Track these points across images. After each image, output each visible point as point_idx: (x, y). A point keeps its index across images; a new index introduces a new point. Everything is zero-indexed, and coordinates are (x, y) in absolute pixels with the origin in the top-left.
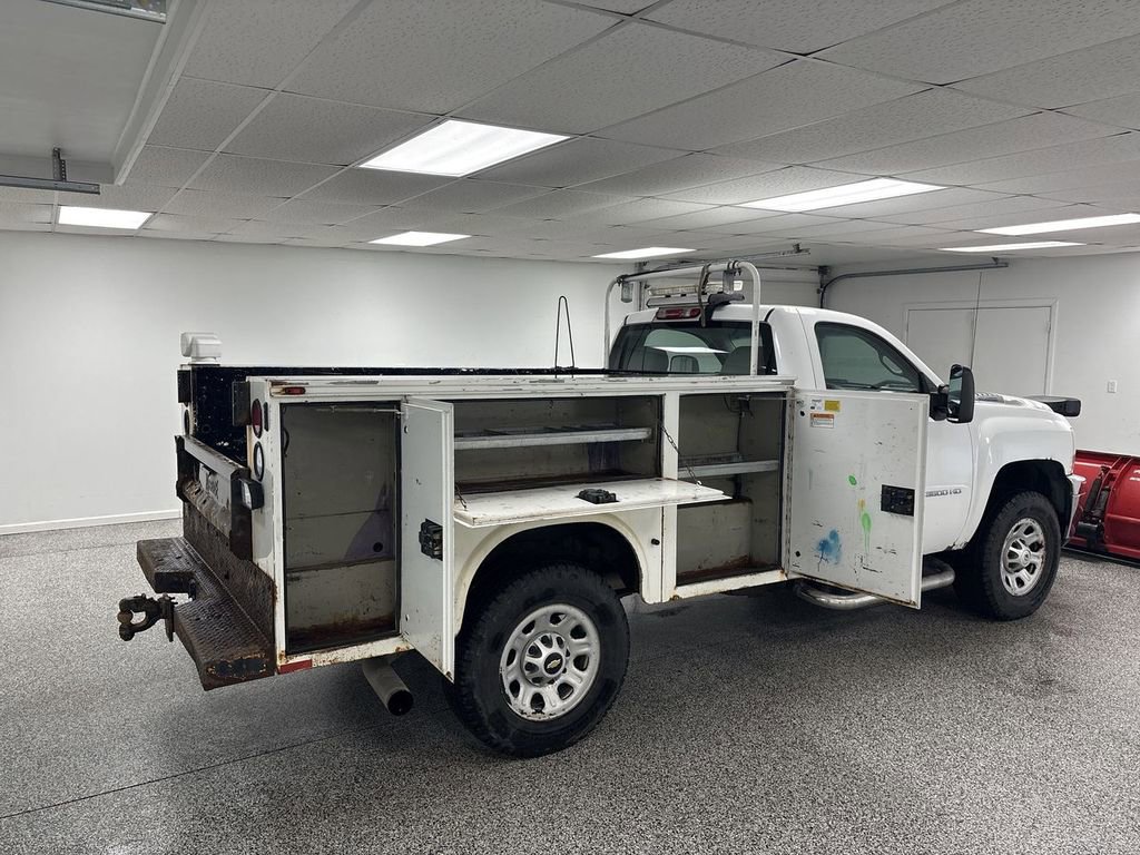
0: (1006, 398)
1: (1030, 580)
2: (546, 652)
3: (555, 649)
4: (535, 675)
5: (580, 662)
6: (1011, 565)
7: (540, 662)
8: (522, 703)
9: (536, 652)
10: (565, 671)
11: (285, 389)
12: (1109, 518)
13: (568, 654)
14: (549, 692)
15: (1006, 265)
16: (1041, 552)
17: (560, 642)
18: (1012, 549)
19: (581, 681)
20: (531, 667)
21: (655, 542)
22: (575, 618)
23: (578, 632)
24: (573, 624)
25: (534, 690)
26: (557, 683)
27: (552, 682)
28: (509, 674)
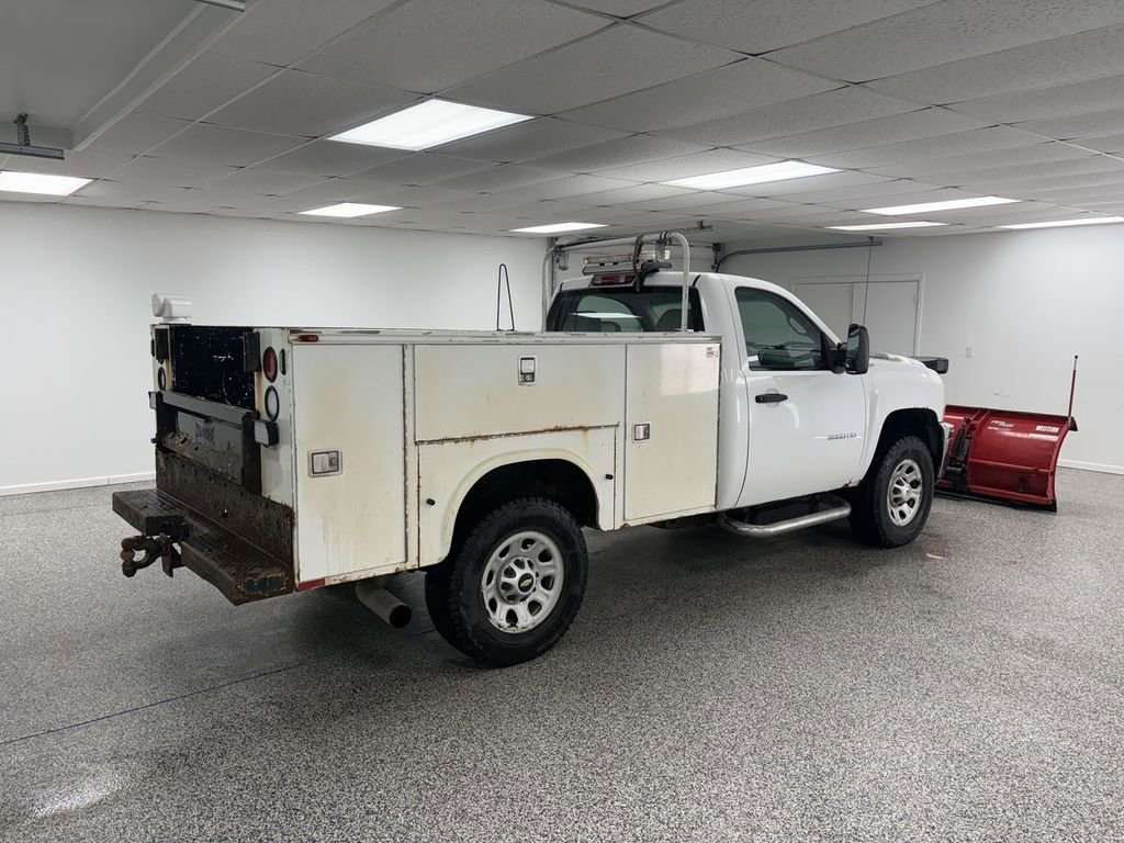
0: (890, 356)
1: (910, 512)
2: (519, 573)
3: (527, 570)
4: (509, 593)
5: (547, 582)
6: (896, 500)
7: (514, 581)
8: (499, 618)
9: (510, 573)
10: (535, 590)
11: (301, 337)
12: (971, 463)
13: (537, 575)
14: (521, 609)
15: (880, 244)
16: (919, 489)
17: (531, 565)
18: (896, 485)
19: (548, 599)
20: (507, 586)
21: (609, 477)
22: (542, 544)
23: (545, 556)
24: (541, 549)
25: (508, 607)
26: (528, 600)
27: (524, 599)
28: (488, 593)
